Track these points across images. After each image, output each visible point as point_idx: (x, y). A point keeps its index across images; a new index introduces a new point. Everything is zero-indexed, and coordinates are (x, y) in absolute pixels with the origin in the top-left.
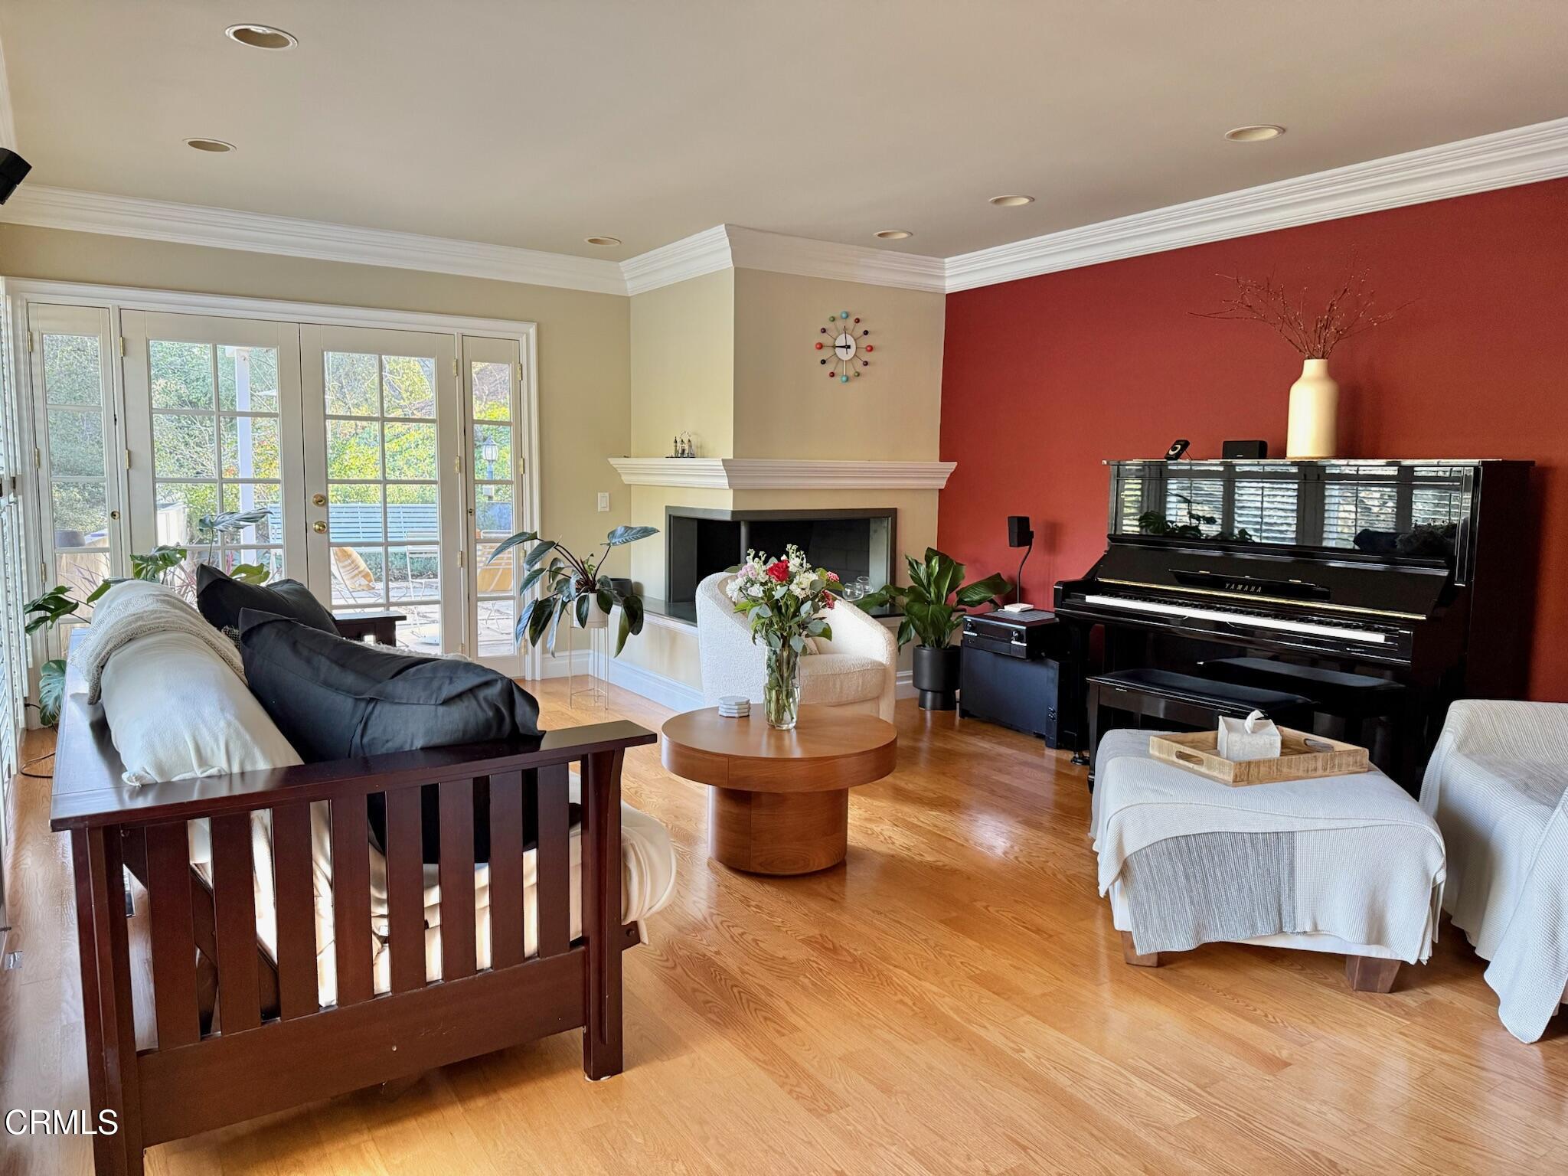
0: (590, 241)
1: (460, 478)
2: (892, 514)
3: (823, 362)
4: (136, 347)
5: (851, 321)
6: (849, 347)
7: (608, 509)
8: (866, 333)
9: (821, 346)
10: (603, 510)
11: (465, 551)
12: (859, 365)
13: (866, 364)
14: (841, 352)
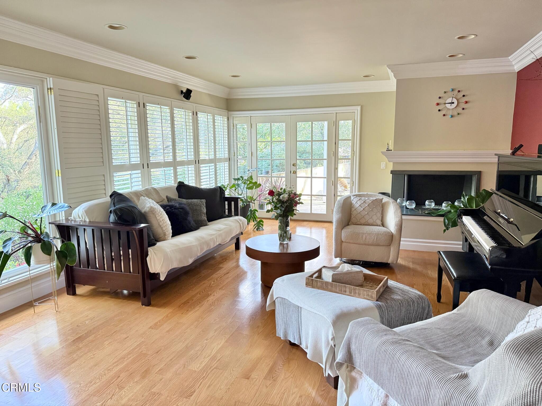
0: (363, 77)
1: (333, 158)
2: (479, 174)
3: (439, 110)
4: (254, 126)
5: (456, 92)
6: (453, 103)
7: (385, 168)
8: (464, 96)
9: (438, 104)
10: (383, 168)
11: (334, 181)
12: (460, 110)
13: (463, 109)
14: (448, 106)
